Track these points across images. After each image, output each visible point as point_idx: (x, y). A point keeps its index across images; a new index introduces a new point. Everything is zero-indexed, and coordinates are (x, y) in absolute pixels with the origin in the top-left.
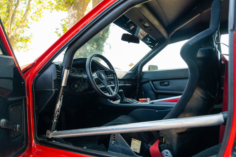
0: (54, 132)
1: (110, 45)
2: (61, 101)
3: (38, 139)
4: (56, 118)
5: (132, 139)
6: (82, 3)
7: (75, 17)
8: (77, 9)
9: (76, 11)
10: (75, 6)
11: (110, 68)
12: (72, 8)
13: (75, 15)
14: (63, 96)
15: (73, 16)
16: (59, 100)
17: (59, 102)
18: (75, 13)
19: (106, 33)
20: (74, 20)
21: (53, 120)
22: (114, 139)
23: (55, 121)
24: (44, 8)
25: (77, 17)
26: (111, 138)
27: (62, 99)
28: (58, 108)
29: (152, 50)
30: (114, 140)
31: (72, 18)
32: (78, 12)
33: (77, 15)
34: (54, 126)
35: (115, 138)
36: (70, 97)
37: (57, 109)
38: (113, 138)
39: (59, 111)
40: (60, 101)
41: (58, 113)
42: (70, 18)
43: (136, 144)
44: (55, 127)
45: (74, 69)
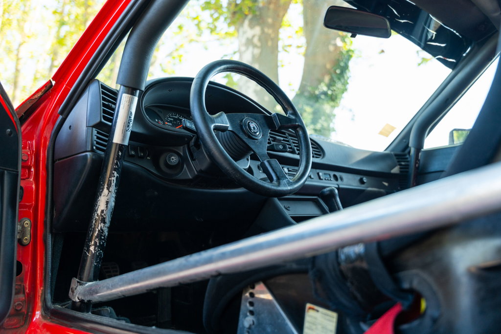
0: (86, 285)
1: (351, 110)
2: (113, 188)
3: (49, 304)
4: (96, 243)
5: (308, 305)
6: (272, 6)
7: (255, 46)
8: (259, 24)
9: (257, 30)
10: (255, 16)
11: (286, 112)
12: (246, 22)
13: (256, 40)
14: (116, 174)
15: (249, 42)
16: (106, 186)
17: (105, 191)
18: (254, 36)
19: (339, 79)
20: (253, 53)
21: (89, 247)
22: (251, 308)
23: (92, 248)
24: (191, 41)
25: (259, 44)
26: (243, 307)
27: (113, 184)
28: (102, 211)
29: (454, 72)
30: (252, 313)
31: (247, 49)
32: (263, 32)
33: (260, 40)
34: (90, 265)
35: (256, 304)
36: (156, 193)
37: (99, 212)
38: (248, 305)
39: (103, 221)
40: (108, 189)
41: (101, 225)
42: (243, 49)
43: (319, 327)
44: (93, 269)
45: (178, 119)
